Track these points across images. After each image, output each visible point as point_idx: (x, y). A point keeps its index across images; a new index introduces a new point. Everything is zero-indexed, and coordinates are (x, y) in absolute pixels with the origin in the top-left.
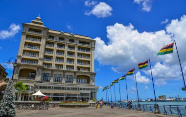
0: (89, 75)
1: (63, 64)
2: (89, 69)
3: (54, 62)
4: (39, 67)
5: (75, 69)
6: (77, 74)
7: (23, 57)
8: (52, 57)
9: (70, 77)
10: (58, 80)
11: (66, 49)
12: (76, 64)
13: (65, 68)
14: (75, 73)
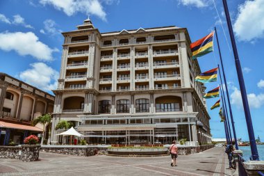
0: (180, 95)
1: (129, 81)
2: (178, 82)
3: (114, 81)
4: (88, 92)
5: (152, 87)
6: (156, 96)
7: (66, 80)
8: (111, 73)
9: (144, 102)
10: (123, 109)
11: (132, 56)
12: (151, 79)
13: (132, 88)
14: (152, 93)
